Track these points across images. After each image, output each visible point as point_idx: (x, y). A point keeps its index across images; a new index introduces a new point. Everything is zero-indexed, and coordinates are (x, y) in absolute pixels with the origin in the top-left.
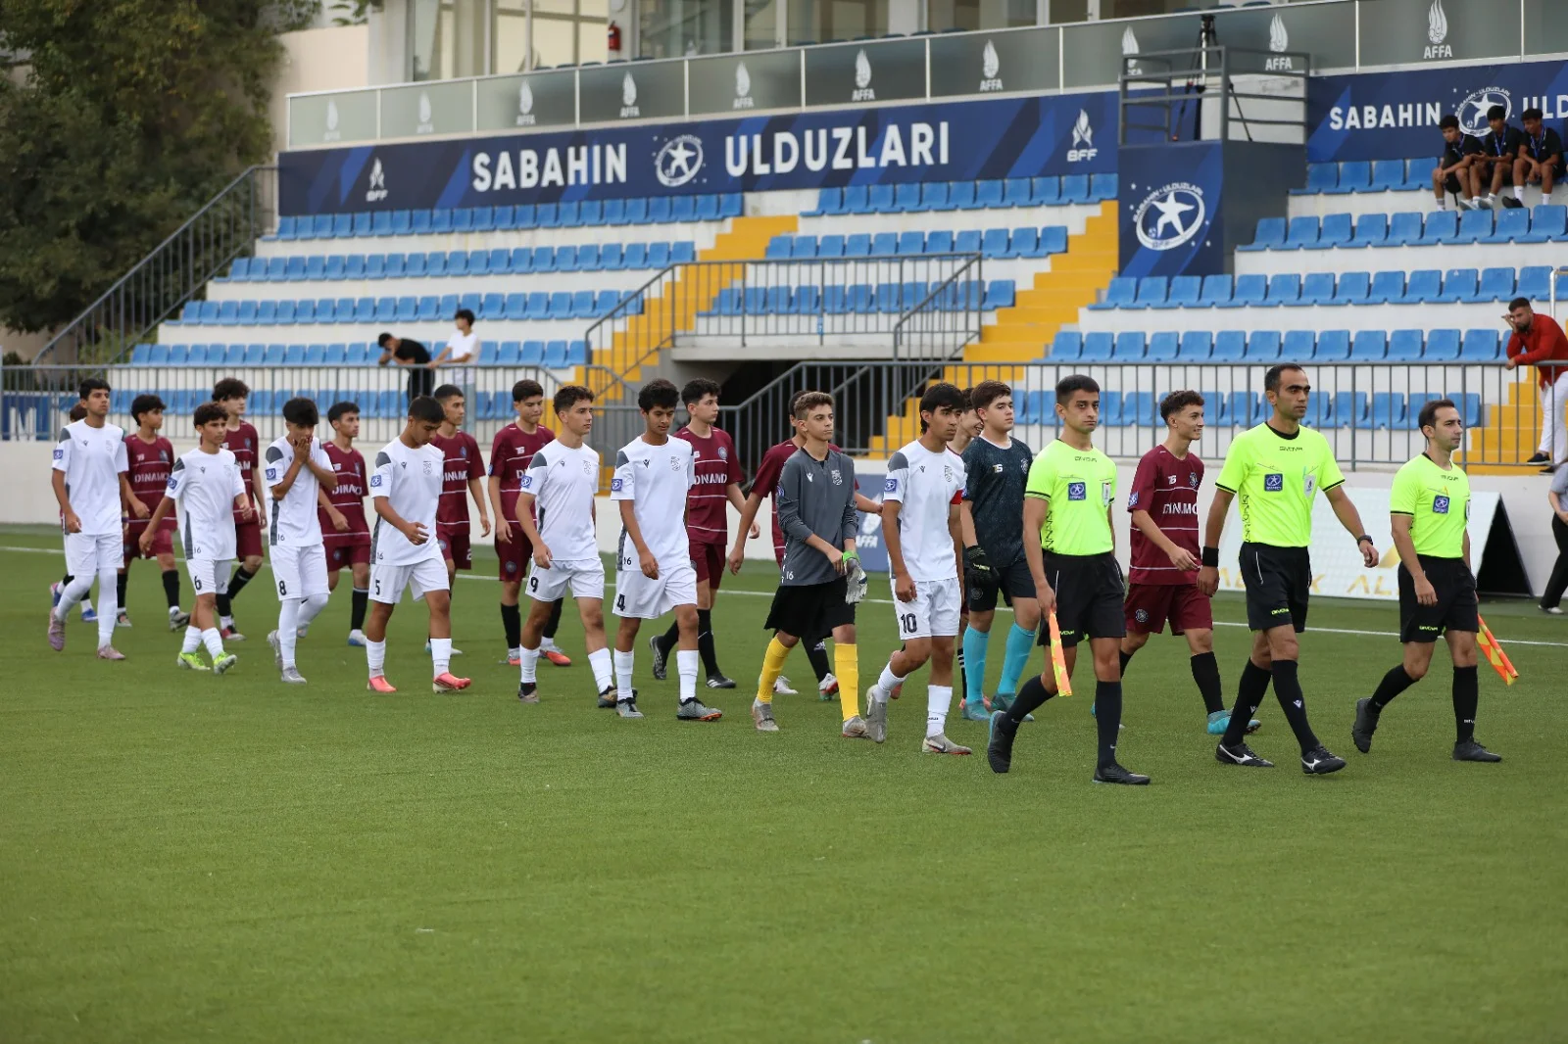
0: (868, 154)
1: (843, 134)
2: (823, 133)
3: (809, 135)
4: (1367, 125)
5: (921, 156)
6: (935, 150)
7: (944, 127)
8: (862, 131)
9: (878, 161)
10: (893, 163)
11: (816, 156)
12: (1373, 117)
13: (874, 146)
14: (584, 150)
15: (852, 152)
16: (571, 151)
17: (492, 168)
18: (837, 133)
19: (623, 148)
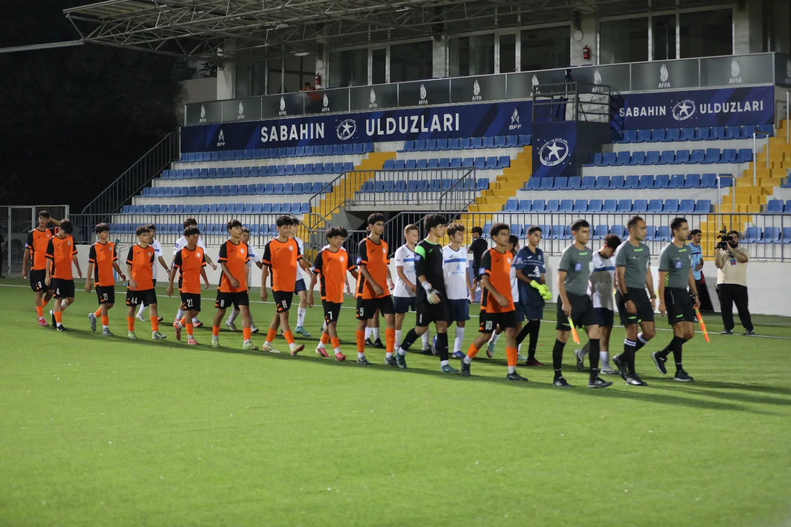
4: (635, 115)
12: (637, 112)
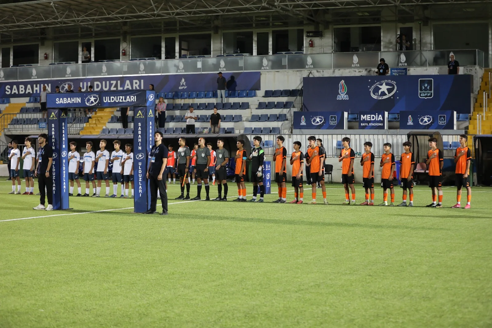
0: (121, 87)
1: (114, 82)
2: (108, 82)
3: (104, 82)
5: (136, 87)
6: (140, 86)
7: (142, 81)
8: (119, 82)
9: (124, 88)
10: (128, 89)
11: (106, 87)
13: (123, 85)
14: (38, 85)
15: (116, 86)
16: (35, 85)
17: (11, 89)
18: (112, 82)
19: (50, 85)
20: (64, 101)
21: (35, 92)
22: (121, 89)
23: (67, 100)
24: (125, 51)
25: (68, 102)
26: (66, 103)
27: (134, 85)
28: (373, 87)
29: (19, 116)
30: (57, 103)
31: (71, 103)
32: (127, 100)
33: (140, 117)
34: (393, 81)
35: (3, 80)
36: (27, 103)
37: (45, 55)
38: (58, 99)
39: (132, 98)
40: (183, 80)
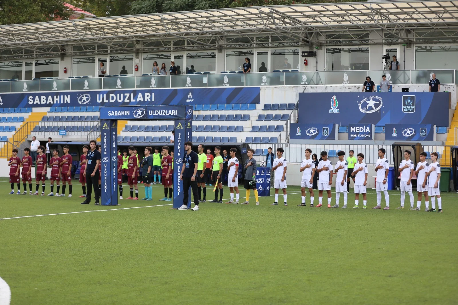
0: (134, 99)
3: (118, 95)
6: (151, 98)
7: (153, 94)
8: (132, 94)
9: (136, 100)
10: (140, 101)
11: (120, 99)
13: (135, 97)
14: (58, 96)
16: (55, 97)
19: (69, 96)
20: (115, 113)
21: (55, 102)
22: (134, 101)
23: (118, 113)
24: (137, 66)
25: (119, 114)
26: (116, 115)
27: (146, 98)
28: (361, 102)
29: (41, 124)
30: (109, 115)
31: (121, 116)
32: (169, 114)
33: (180, 128)
34: (379, 97)
35: (26, 91)
36: (49, 112)
37: (65, 70)
38: (110, 112)
39: (174, 112)
40: (190, 94)
